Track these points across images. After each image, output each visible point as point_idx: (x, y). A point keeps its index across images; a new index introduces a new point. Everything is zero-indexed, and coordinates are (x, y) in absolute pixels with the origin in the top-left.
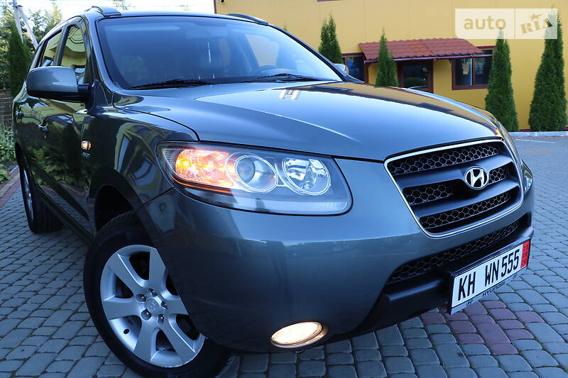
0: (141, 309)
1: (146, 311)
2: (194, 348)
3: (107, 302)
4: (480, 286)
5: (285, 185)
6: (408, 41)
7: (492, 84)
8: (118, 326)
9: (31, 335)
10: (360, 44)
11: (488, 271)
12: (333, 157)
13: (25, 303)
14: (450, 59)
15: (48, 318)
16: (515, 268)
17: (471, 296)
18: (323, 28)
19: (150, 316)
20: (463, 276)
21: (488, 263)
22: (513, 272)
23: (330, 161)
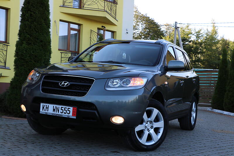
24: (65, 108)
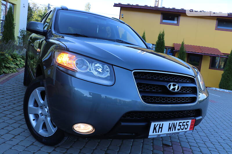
0: (40, 112)
1: (42, 113)
2: (53, 130)
3: (30, 107)
4: (165, 131)
5: (92, 71)
6: (194, 46)
7: (226, 69)
8: (32, 117)
9: (5, 116)
10: (174, 44)
11: (171, 125)
12: (112, 65)
13: (9, 106)
14: (210, 56)
15: (13, 112)
16: (186, 129)
17: (160, 133)
18: (160, 34)
19: (42, 115)
20: (156, 123)
21: (171, 122)
22: (184, 130)
23: (111, 66)
24: (183, 122)
